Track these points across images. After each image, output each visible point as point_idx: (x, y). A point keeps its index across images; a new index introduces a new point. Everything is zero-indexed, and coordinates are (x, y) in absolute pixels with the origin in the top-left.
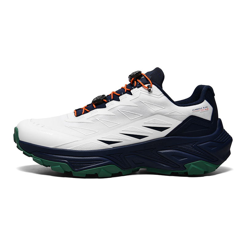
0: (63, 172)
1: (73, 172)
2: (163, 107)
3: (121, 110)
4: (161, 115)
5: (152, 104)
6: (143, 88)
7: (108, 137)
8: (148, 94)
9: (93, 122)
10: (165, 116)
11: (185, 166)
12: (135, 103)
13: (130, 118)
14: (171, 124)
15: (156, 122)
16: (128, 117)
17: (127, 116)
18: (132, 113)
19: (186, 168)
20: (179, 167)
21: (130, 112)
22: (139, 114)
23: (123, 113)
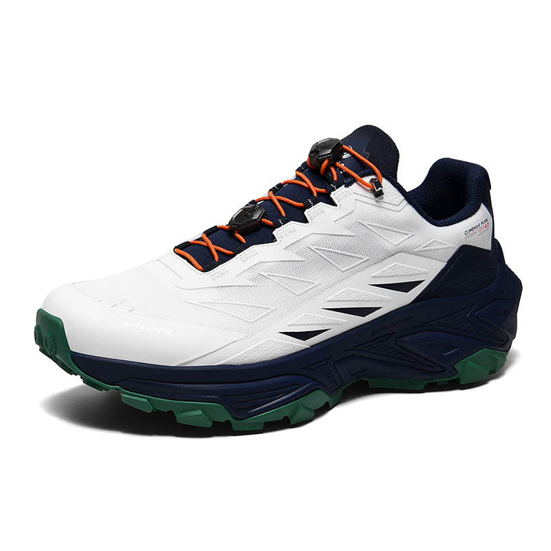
0: (209, 425)
1: (233, 421)
2: (408, 233)
3: (317, 247)
4: (407, 254)
5: (386, 227)
6: (360, 186)
7: (300, 323)
8: (373, 202)
9: (254, 284)
10: (416, 254)
11: (455, 367)
12: (348, 228)
13: (340, 267)
14: (427, 273)
15: (399, 273)
16: (335, 264)
17: (333, 262)
18: (344, 253)
19: (457, 372)
20: (443, 370)
21: (339, 252)
22: (360, 256)
23: (322, 254)
